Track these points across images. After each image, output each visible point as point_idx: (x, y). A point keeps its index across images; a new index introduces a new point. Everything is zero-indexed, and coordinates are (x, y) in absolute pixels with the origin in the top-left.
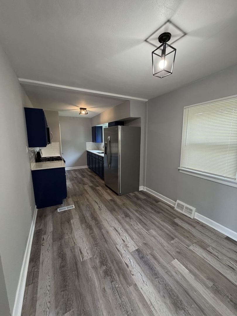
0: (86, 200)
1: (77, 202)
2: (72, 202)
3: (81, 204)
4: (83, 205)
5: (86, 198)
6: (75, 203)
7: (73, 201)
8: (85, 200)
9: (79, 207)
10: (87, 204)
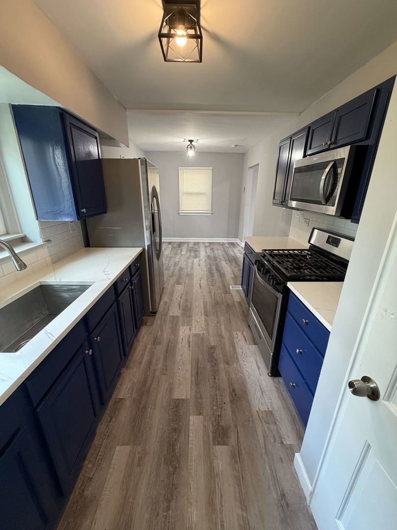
0: (213, 293)
1: (226, 292)
2: (234, 294)
3: (221, 288)
4: (219, 287)
5: (211, 296)
6: (228, 292)
7: (232, 296)
8: (215, 293)
9: (224, 286)
10: (214, 287)
